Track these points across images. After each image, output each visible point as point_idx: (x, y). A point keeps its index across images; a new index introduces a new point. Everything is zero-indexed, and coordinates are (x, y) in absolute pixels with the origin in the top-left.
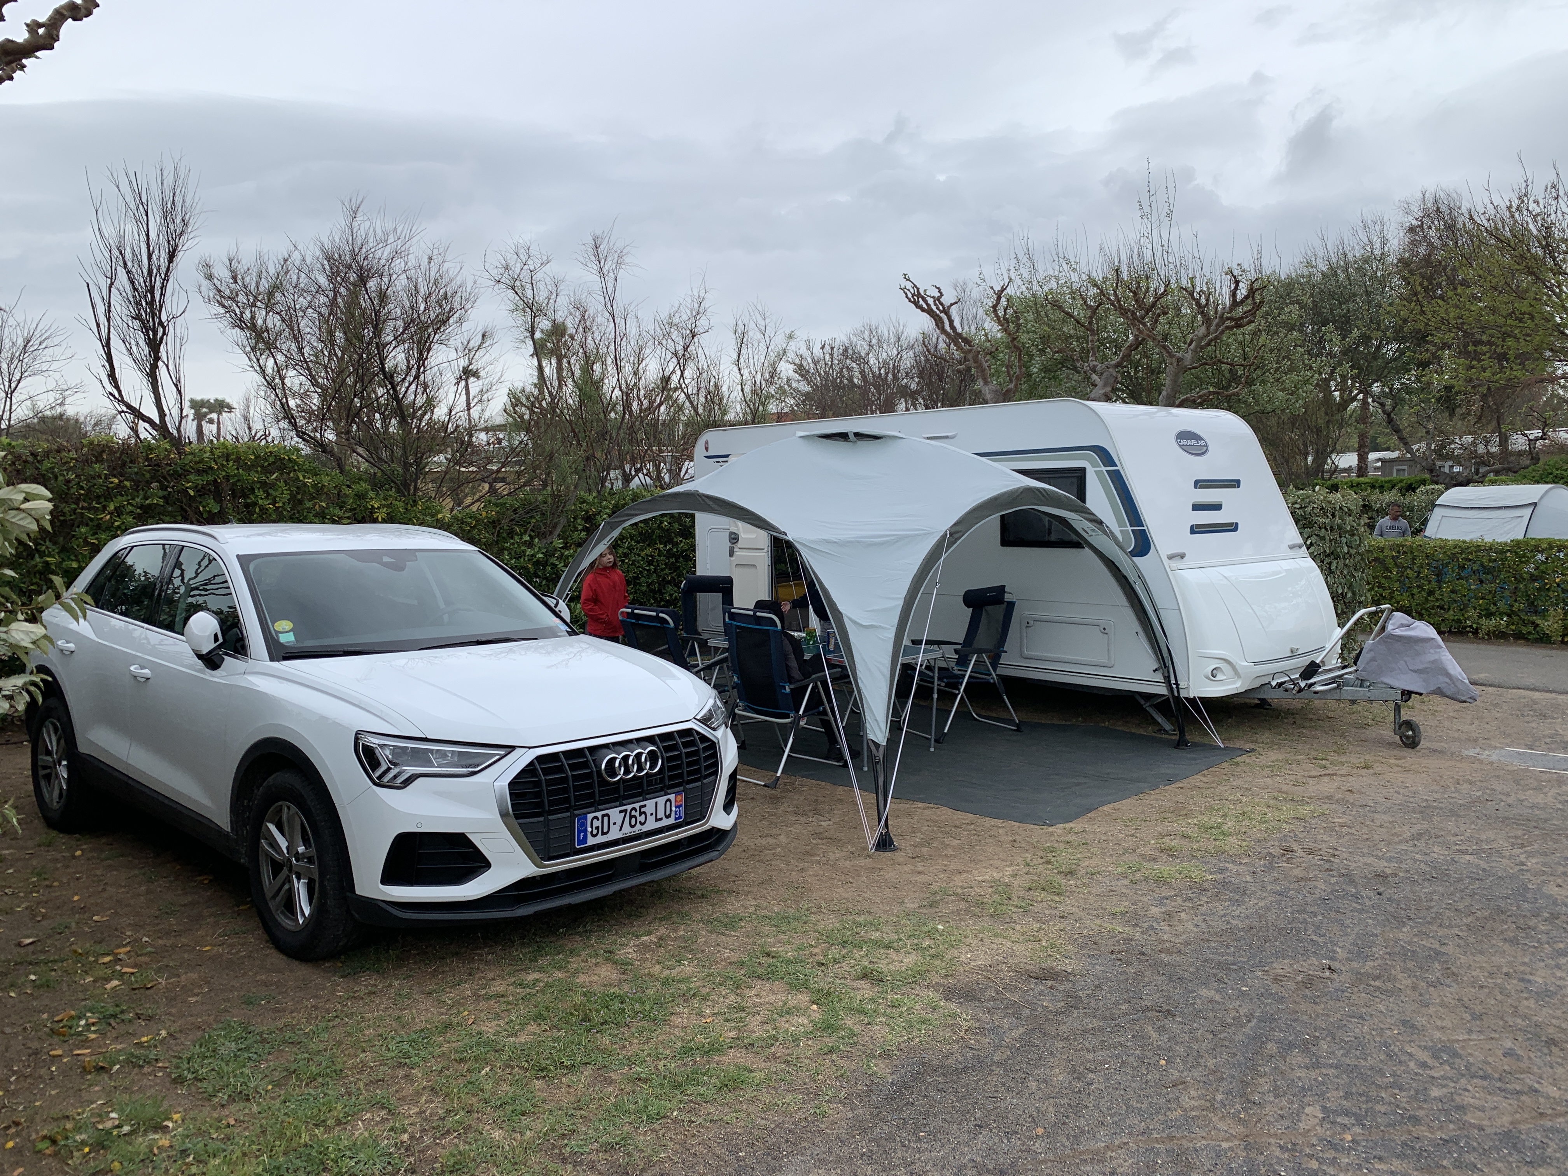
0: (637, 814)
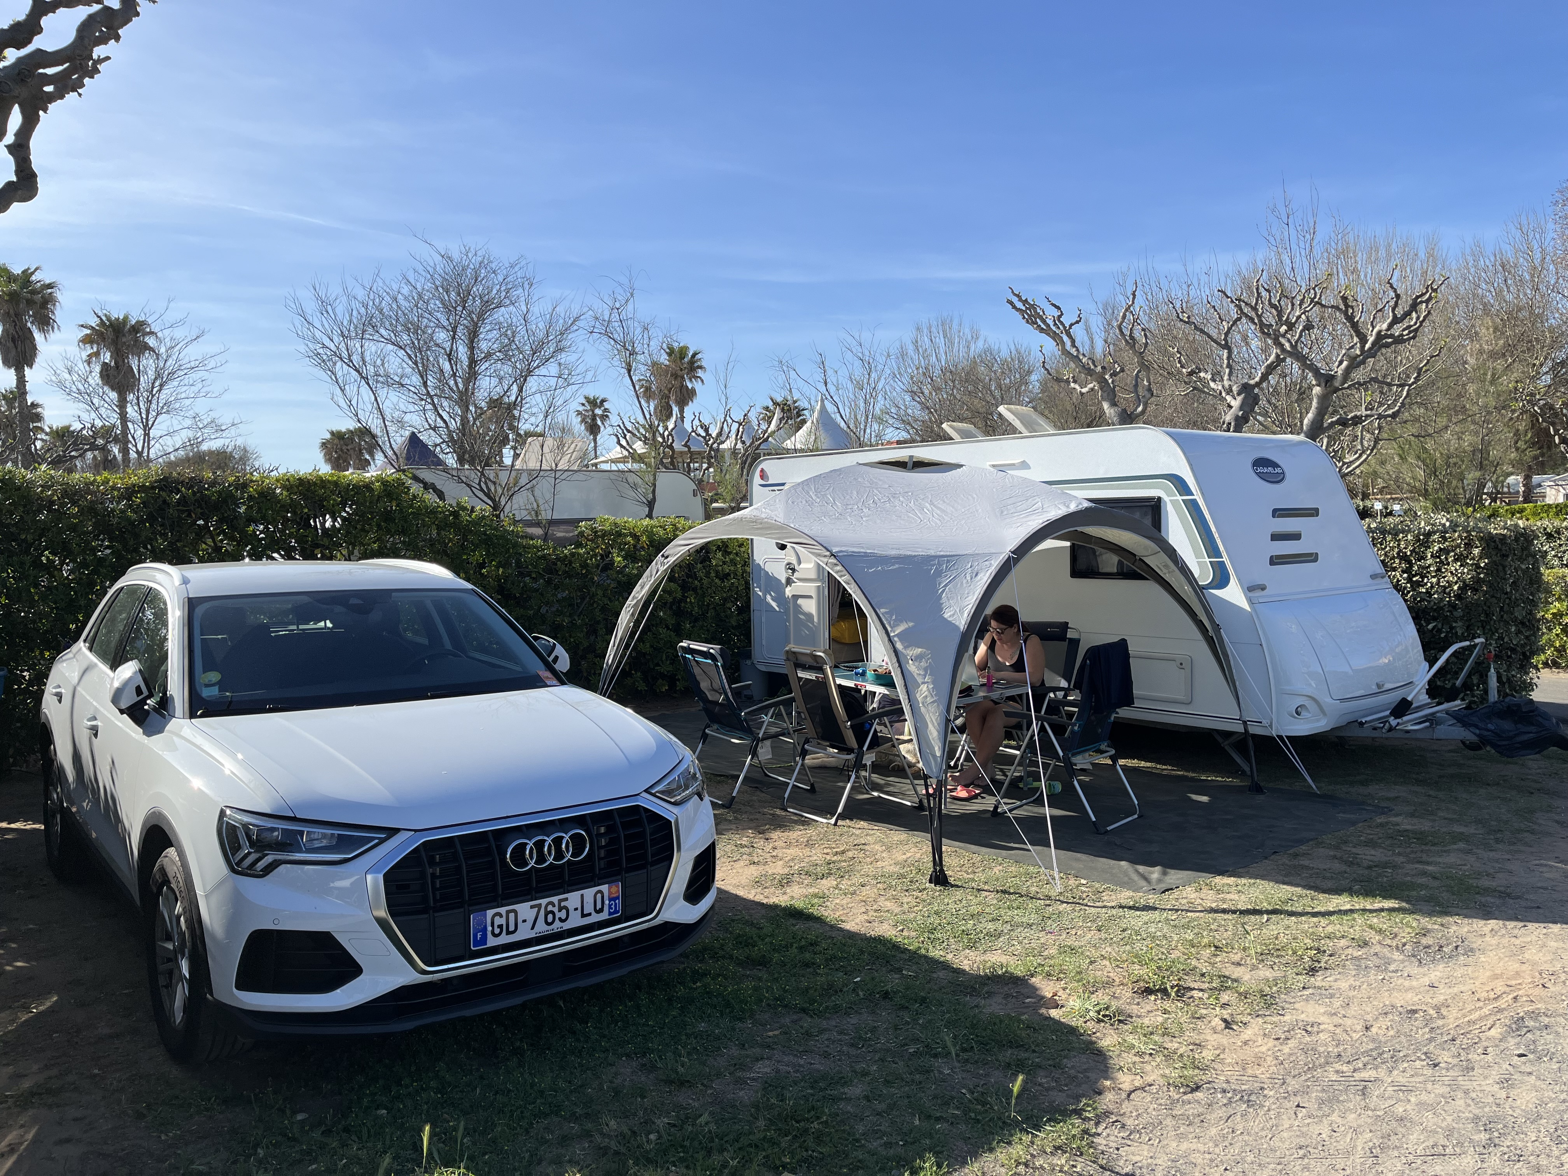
0: (556, 910)
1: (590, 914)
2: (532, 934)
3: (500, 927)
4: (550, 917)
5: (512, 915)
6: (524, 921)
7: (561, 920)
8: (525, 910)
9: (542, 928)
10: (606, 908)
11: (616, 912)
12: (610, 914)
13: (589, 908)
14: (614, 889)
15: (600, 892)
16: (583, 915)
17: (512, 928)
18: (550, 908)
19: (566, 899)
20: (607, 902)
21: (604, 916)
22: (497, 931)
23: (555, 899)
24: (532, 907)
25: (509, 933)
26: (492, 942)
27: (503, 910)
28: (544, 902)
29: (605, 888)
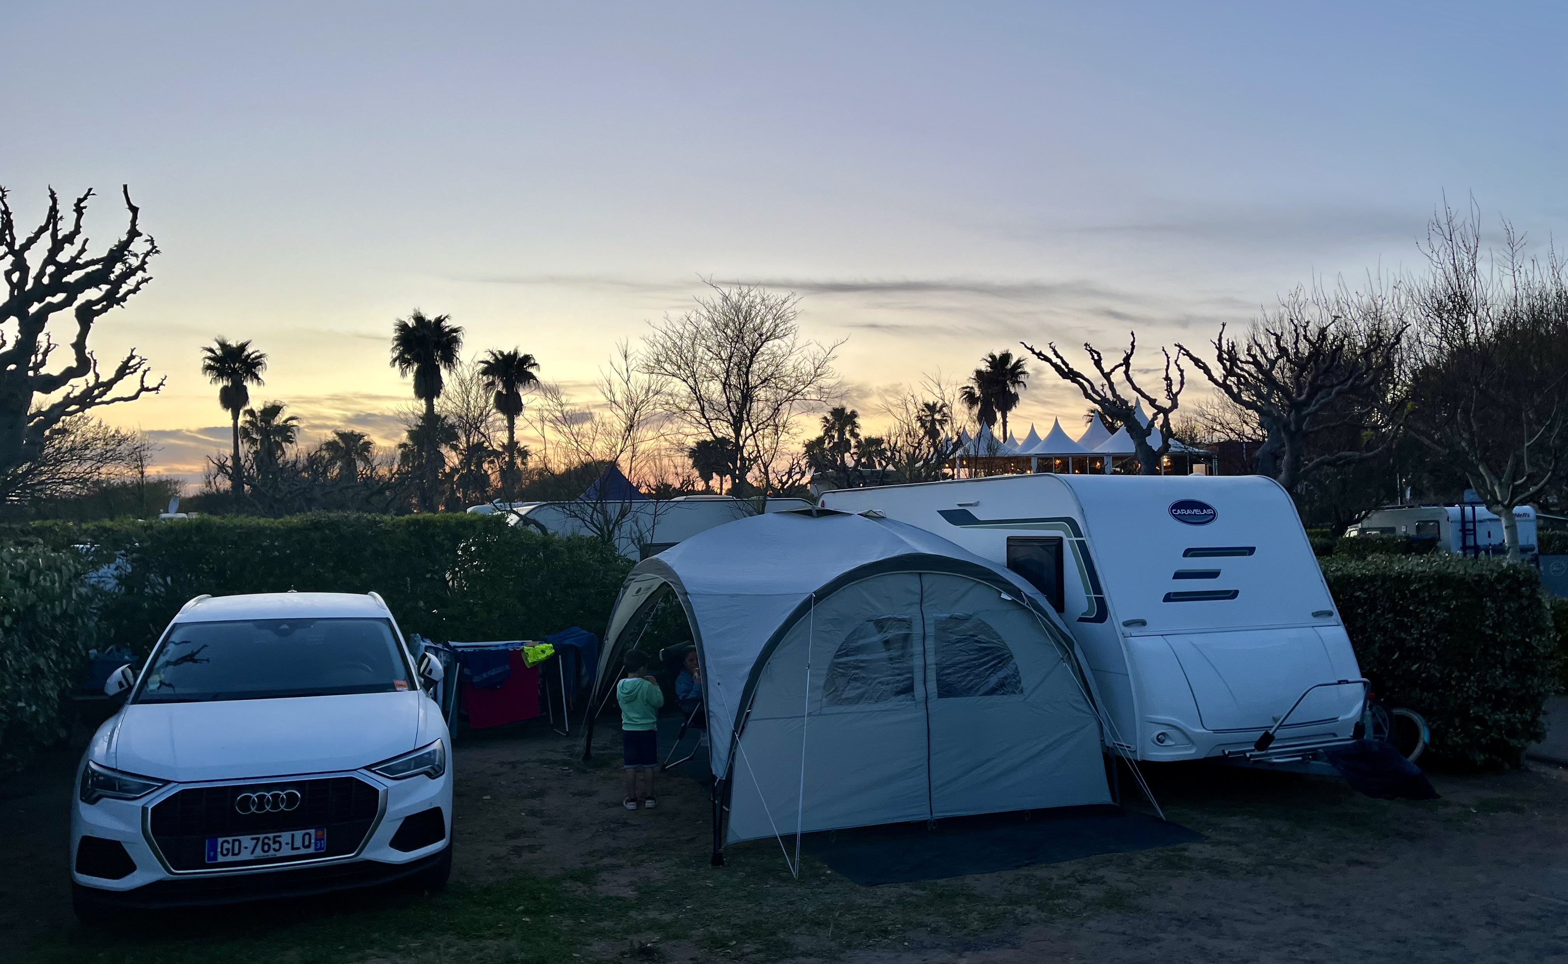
0: (271, 842)
1: (298, 848)
2: (252, 857)
3: (228, 850)
4: (266, 848)
5: (237, 843)
6: (246, 848)
7: (275, 850)
8: (247, 841)
9: (259, 853)
10: (313, 846)
11: (321, 849)
12: (316, 849)
13: (298, 843)
14: (320, 833)
15: (309, 834)
16: (293, 848)
17: (236, 851)
18: (266, 841)
19: (280, 836)
20: (313, 841)
21: (311, 850)
22: (225, 852)
23: (271, 835)
24: (253, 839)
25: (233, 854)
26: (221, 859)
27: (230, 839)
28: (262, 836)
29: (312, 832)
